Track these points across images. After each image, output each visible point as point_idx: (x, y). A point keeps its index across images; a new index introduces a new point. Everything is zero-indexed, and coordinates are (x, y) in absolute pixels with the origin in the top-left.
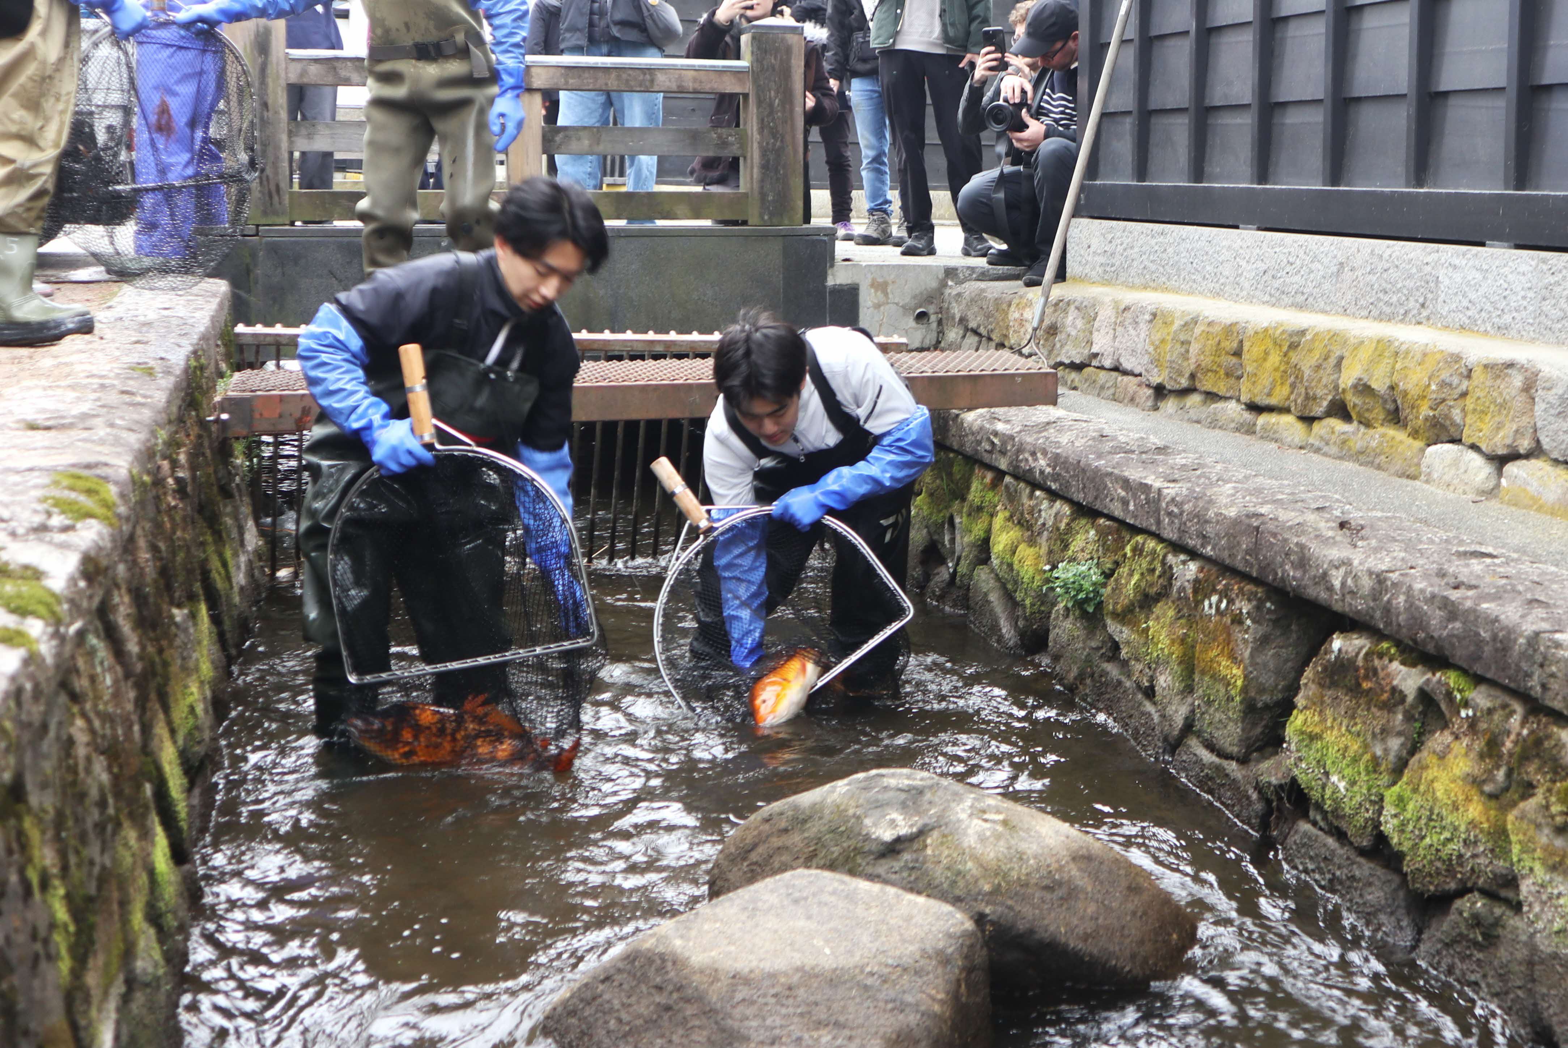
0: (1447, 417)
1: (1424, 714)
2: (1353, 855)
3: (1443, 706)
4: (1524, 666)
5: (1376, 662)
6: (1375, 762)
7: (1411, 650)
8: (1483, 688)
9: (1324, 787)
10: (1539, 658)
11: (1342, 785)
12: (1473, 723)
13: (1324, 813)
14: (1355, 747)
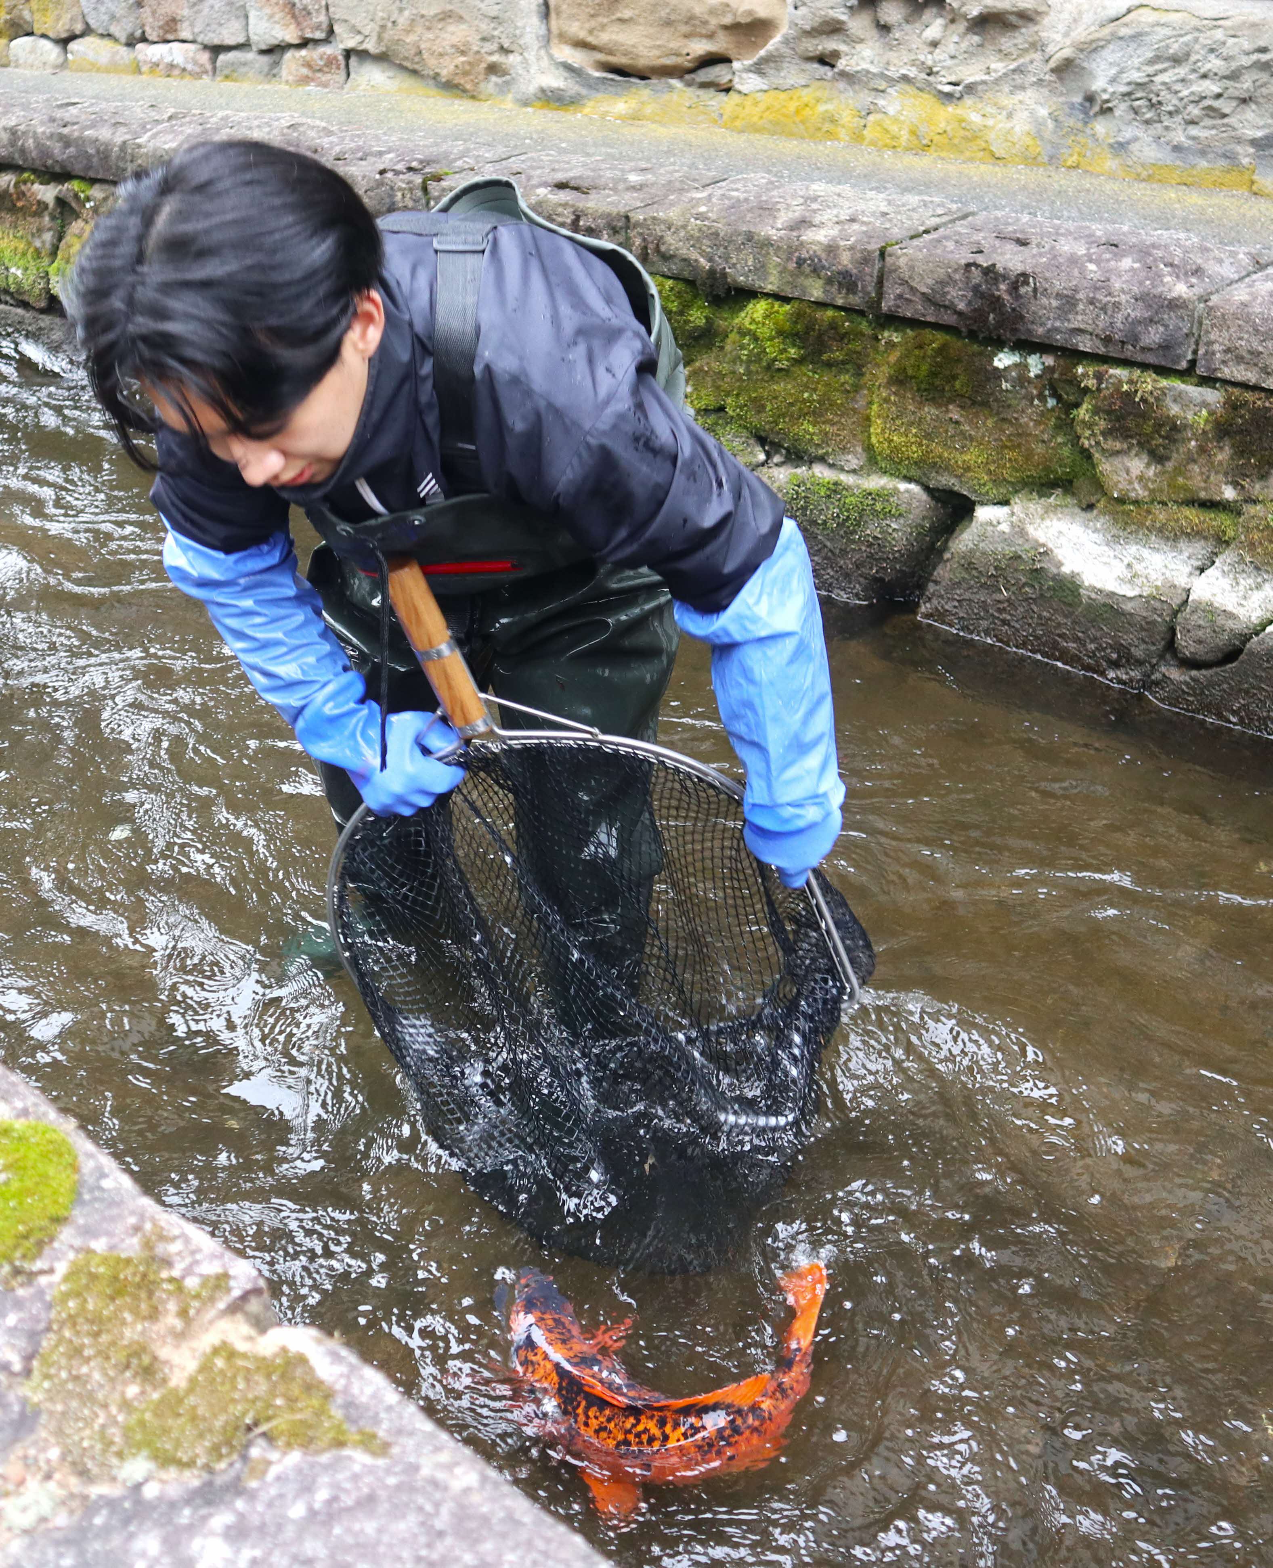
0: (21, 17)
1: (61, 213)
2: (36, 314)
3: (74, 205)
4: (121, 164)
5: (23, 188)
6: (38, 252)
7: (45, 173)
8: (97, 186)
9: (7, 278)
10: (129, 158)
11: (19, 273)
12: (95, 210)
13: (11, 294)
14: (22, 246)
